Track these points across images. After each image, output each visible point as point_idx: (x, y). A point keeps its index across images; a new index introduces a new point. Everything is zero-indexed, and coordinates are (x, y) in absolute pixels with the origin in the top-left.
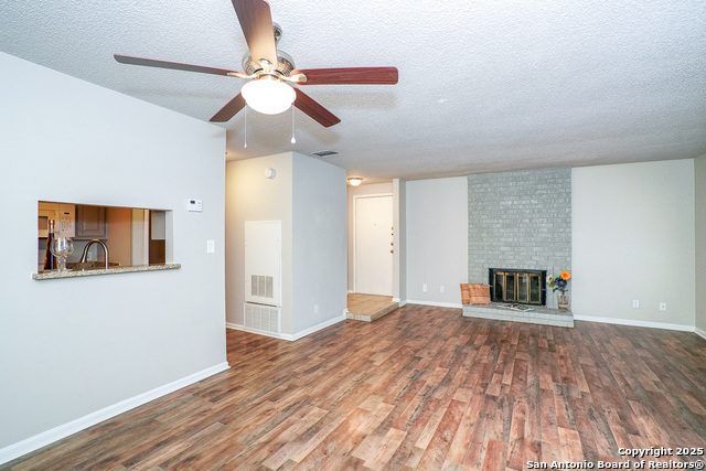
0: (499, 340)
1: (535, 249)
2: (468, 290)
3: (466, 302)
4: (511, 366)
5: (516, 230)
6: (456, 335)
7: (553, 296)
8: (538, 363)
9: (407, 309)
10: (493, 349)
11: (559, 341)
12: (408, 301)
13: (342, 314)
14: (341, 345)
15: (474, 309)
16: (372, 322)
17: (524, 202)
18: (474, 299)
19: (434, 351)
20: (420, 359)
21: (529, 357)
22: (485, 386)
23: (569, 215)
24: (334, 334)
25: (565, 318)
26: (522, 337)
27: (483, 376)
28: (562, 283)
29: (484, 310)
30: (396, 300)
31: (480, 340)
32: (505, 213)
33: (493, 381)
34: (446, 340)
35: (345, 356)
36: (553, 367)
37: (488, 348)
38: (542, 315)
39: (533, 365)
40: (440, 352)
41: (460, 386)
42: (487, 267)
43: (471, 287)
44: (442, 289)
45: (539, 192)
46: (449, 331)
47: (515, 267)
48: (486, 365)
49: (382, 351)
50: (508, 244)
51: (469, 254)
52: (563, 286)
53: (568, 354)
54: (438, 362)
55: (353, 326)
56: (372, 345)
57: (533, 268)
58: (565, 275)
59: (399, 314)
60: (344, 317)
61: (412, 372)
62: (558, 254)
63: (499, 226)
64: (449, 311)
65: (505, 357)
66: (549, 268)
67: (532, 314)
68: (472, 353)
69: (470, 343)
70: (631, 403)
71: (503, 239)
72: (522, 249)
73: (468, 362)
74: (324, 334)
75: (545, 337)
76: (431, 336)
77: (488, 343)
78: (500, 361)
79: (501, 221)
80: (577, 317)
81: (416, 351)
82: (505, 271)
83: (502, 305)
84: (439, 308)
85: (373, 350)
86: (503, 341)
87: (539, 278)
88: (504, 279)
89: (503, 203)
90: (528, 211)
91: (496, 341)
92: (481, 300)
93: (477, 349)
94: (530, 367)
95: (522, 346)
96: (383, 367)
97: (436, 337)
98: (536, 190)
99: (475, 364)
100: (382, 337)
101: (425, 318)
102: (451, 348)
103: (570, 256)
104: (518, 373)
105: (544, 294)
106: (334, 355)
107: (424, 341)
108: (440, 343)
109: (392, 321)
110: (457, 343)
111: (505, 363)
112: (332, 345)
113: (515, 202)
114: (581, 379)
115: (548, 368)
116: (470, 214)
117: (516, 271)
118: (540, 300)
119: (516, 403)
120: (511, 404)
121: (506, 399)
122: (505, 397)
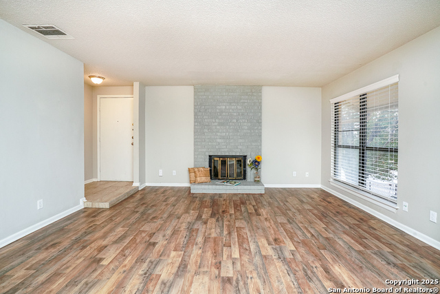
0: (221, 211)
1: (240, 141)
2: (195, 172)
3: (193, 182)
4: (235, 235)
5: (227, 127)
6: (187, 211)
7: (250, 173)
8: (254, 229)
9: (146, 191)
10: (217, 220)
11: (260, 205)
12: (147, 184)
13: (78, 203)
14: (66, 244)
15: (199, 187)
16: (110, 208)
17: (233, 107)
18: (198, 179)
19: (169, 232)
20: (154, 244)
21: (245, 223)
22: (218, 266)
23: (260, 118)
24: (62, 229)
25: (259, 187)
26: (236, 207)
27: (216, 254)
28: (256, 163)
29: (206, 187)
30: (136, 184)
31: (206, 213)
32: (221, 115)
33: (225, 257)
34: (179, 218)
35: (66, 259)
36: (264, 230)
37: (214, 220)
38: (245, 187)
39: (250, 230)
40: (175, 232)
41: (196, 273)
42: (208, 154)
43: (196, 170)
44: (174, 173)
45: (242, 101)
46: (180, 208)
47: (227, 154)
48: (215, 238)
49: (115, 242)
50: (222, 138)
51: (195, 145)
52: (258, 166)
53: (269, 216)
54: (173, 245)
55: (88, 216)
56: (104, 237)
57: (238, 154)
58: (259, 158)
59: (138, 196)
60: (81, 206)
61: (145, 266)
62: (254, 144)
63: (216, 124)
64: (179, 190)
65: (229, 226)
66: (248, 154)
67: (239, 187)
68: (202, 228)
69: (199, 217)
70: (322, 251)
71: (219, 134)
72: (231, 141)
73: (200, 239)
74: (50, 231)
75: (250, 204)
76: (165, 216)
77: (213, 215)
78: (225, 232)
79: (217, 120)
80: (266, 186)
81: (151, 235)
82: (219, 157)
83: (218, 182)
84: (172, 188)
85: (104, 243)
86: (223, 212)
87: (242, 161)
88: (220, 162)
89: (218, 107)
90: (235, 114)
91: (218, 213)
92: (204, 179)
93: (206, 223)
94: (249, 234)
95: (238, 214)
96: (112, 266)
97: (170, 216)
98: (241, 99)
99: (206, 240)
100: (117, 225)
101: (161, 198)
102: (184, 226)
103: (261, 145)
104: (242, 241)
105: (245, 171)
106: (50, 261)
107: (159, 222)
108: (174, 222)
109: (131, 205)
110: (189, 220)
111: (230, 233)
112: (53, 245)
113: (227, 107)
114: (285, 238)
115: (260, 231)
116: (196, 114)
117: (227, 157)
118: (242, 176)
119: (249, 280)
120: (245, 284)
121: (240, 278)
122: (239, 276)
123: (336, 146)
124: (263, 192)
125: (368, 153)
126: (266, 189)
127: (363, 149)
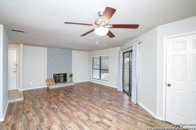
1: (65, 68)
2: (49, 81)
3: (49, 85)
7: (68, 79)
18: (51, 84)
23: (71, 60)
28: (71, 76)
38: (69, 84)
42: (53, 74)
47: (60, 73)
57: (64, 73)
58: (72, 74)
62: (69, 69)
66: (67, 73)
80: (76, 82)
82: (57, 74)
87: (65, 75)
88: (57, 77)
92: (53, 83)
98: (65, 54)
116: (48, 59)
118: (65, 80)
119: (66, 126)
120: (65, 127)
121: (62, 127)
122: (61, 126)
123: (93, 69)
124: (74, 84)
125: (102, 71)
126: (75, 83)
127: (100, 69)
